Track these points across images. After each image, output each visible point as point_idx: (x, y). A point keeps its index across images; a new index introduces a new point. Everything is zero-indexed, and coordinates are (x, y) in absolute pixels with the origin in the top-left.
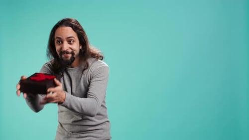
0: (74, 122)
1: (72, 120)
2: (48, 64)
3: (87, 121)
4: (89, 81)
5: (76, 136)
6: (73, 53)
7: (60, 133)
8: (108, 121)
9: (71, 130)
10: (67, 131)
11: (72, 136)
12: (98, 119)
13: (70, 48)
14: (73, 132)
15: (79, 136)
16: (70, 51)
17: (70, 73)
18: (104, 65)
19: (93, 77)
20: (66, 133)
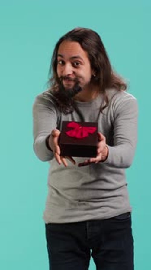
0: (85, 184)
1: (81, 181)
2: (49, 96)
3: (103, 182)
4: (111, 121)
5: (84, 207)
6: (77, 81)
7: (55, 204)
8: (126, 185)
9: (77, 199)
10: (69, 200)
11: (78, 207)
12: (117, 180)
13: (74, 73)
14: (80, 201)
15: (89, 207)
16: (73, 77)
17: (81, 109)
18: (131, 97)
19: (118, 115)
20: (67, 204)
